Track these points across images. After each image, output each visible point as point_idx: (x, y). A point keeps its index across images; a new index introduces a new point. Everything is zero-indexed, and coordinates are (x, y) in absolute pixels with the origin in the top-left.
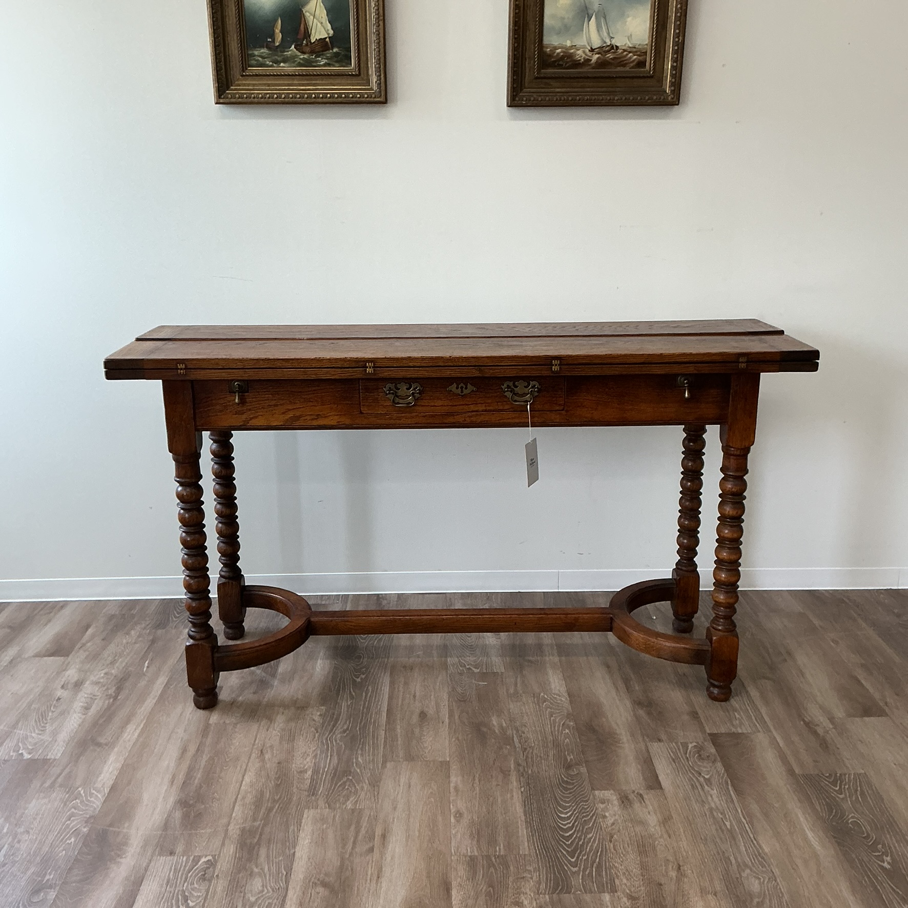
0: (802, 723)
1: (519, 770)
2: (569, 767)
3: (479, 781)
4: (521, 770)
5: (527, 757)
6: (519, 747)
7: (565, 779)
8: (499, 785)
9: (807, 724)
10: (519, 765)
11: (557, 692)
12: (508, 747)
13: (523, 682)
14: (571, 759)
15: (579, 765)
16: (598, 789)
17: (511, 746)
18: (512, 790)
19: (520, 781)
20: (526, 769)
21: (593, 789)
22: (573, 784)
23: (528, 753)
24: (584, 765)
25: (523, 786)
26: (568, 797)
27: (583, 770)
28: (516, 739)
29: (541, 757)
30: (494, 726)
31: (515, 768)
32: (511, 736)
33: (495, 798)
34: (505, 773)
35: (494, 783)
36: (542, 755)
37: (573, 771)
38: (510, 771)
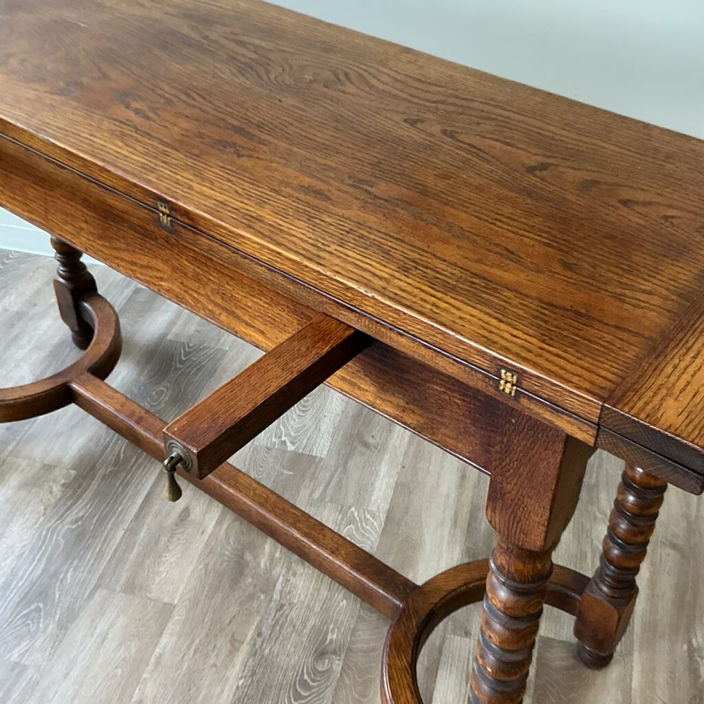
3: (195, 652)
11: (374, 509)
12: (262, 597)
17: (266, 597)
19: (245, 666)
20: (265, 645)
23: (282, 614)
28: (278, 587)
29: (294, 626)
35: (211, 661)
38: (243, 643)
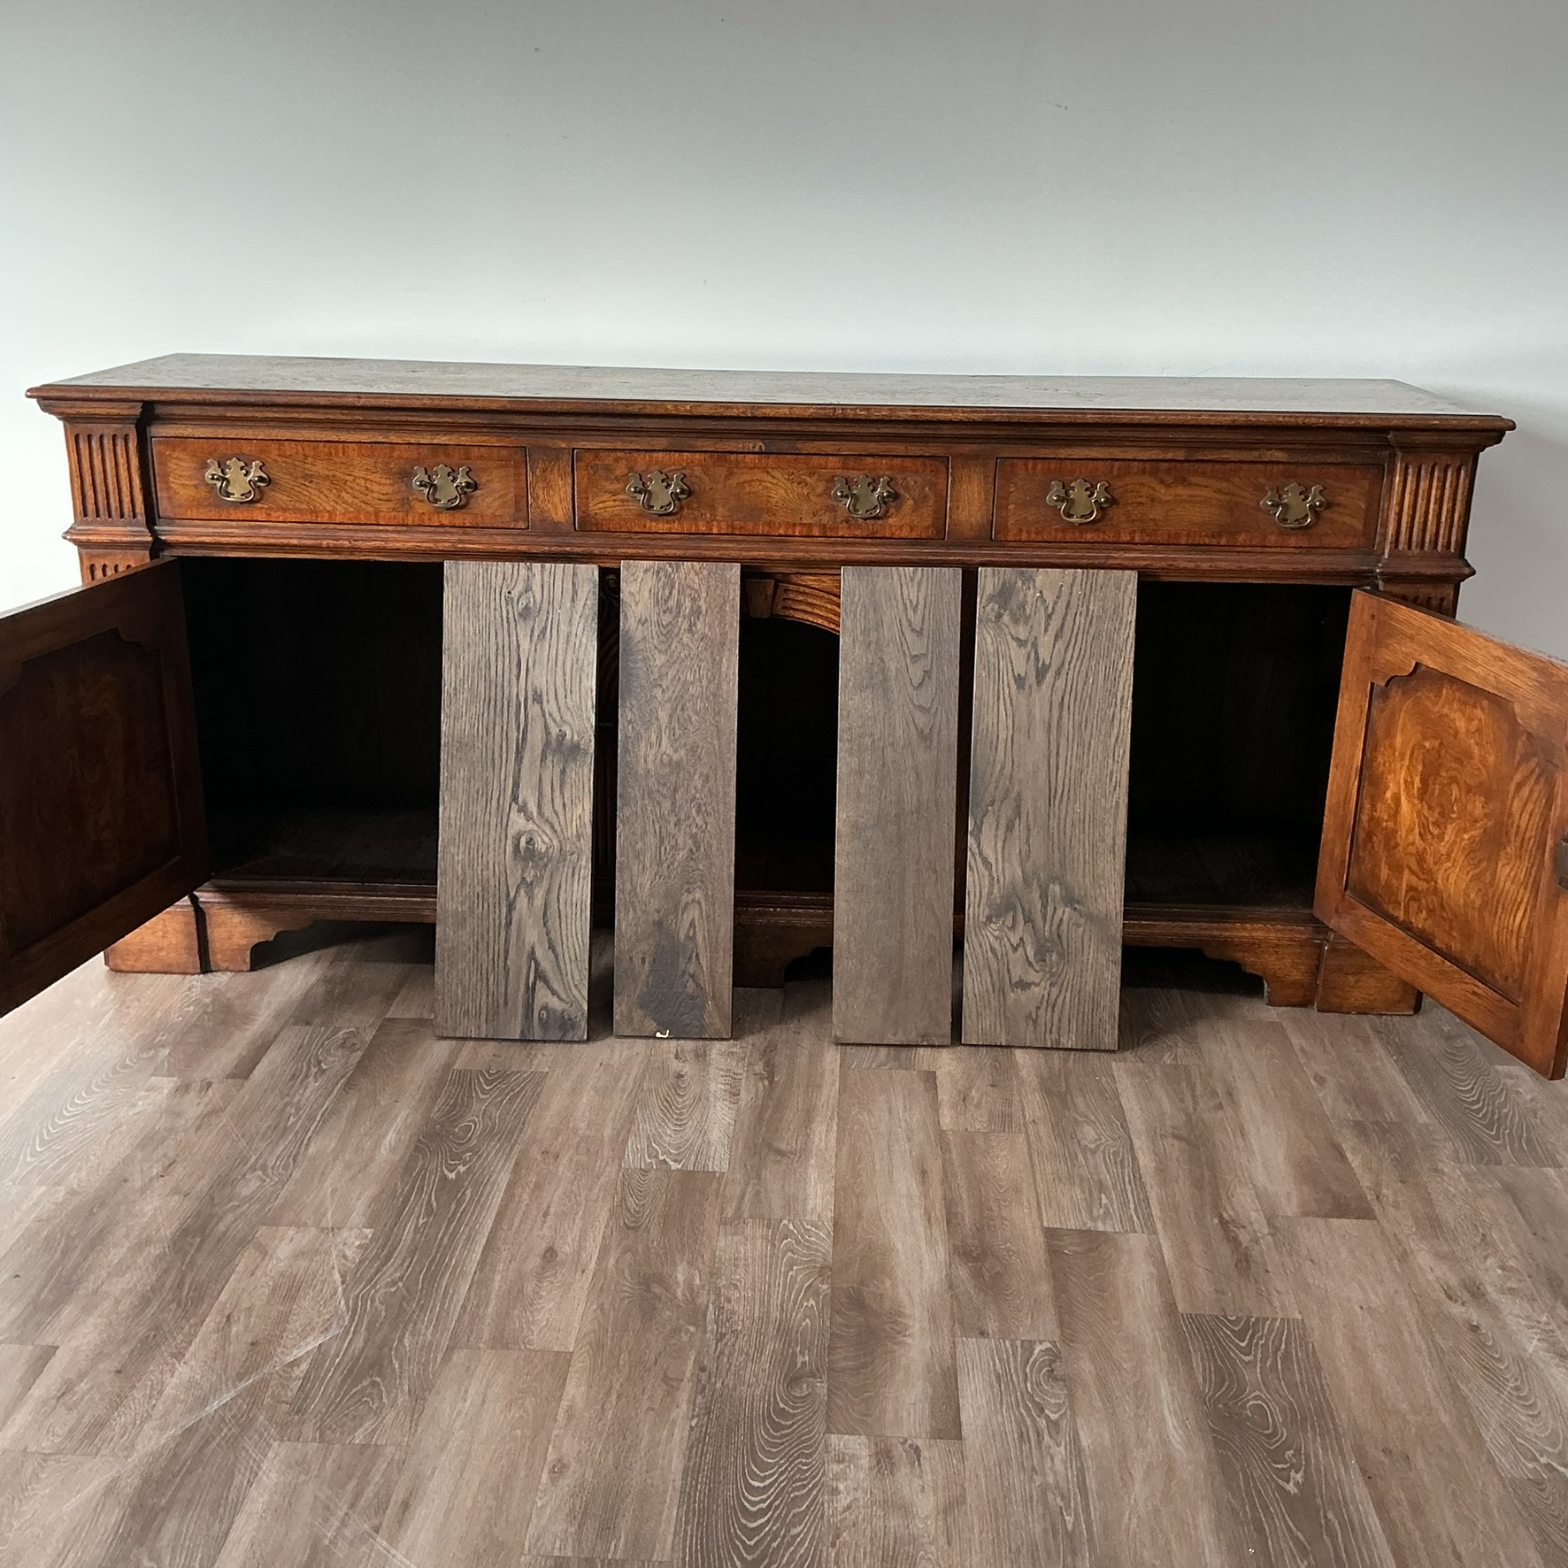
0: (1216, 1221)
1: (699, 1381)
2: (793, 1380)
4: (704, 1377)
5: (722, 1353)
6: (712, 1331)
7: (782, 1405)
8: (653, 1409)
9: (1224, 1223)
10: (703, 1369)
13: (758, 1193)
14: (804, 1363)
15: (814, 1377)
16: (840, 1432)
18: (674, 1422)
21: (828, 1431)
22: (794, 1415)
24: (825, 1377)
25: (698, 1416)
26: (776, 1445)
27: (822, 1388)
30: (678, 1283)
31: (692, 1375)
32: (703, 1307)
33: (637, 1436)
34: (671, 1384)
36: (751, 1352)
37: (801, 1389)
